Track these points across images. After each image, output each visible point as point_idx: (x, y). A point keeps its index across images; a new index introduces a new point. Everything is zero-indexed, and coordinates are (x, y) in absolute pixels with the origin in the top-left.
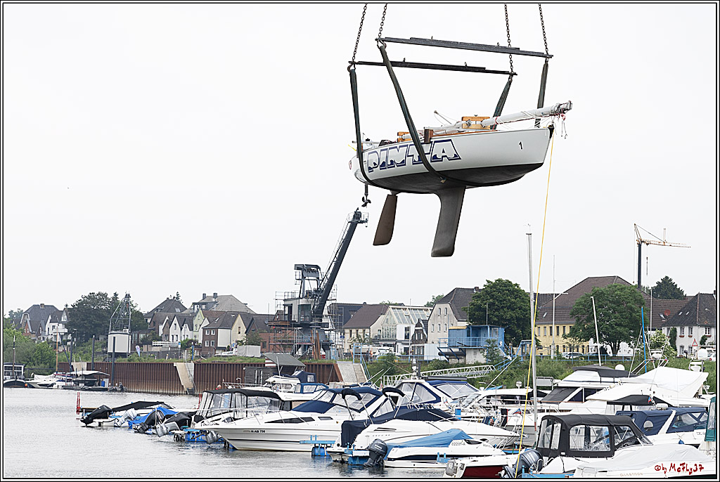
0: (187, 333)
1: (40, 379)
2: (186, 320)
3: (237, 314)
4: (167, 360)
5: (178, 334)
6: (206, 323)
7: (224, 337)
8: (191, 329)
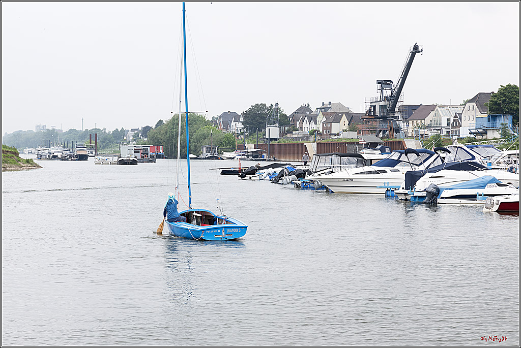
0: (313, 126)
1: (226, 155)
2: (313, 119)
3: (342, 114)
4: (301, 142)
5: (308, 127)
6: (325, 119)
7: (335, 127)
8: (316, 124)
